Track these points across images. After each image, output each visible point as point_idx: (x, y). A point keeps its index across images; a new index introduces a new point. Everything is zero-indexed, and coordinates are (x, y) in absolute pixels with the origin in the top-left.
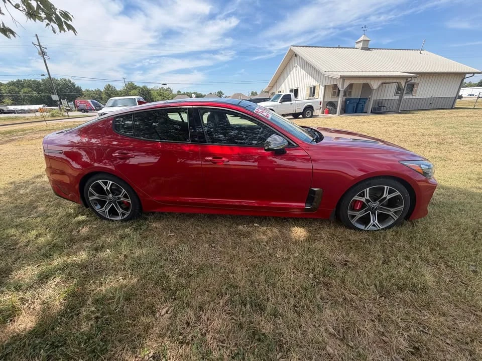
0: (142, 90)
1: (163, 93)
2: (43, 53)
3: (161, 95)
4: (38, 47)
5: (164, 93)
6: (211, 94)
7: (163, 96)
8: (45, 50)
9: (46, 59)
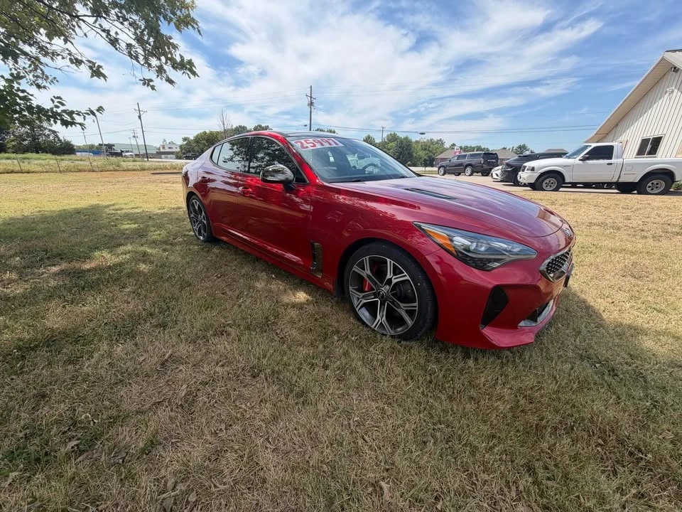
0: (401, 142)
1: (429, 147)
2: (311, 104)
3: (425, 149)
4: (309, 98)
5: (432, 146)
6: (505, 148)
7: (429, 150)
8: (314, 101)
9: (312, 110)
